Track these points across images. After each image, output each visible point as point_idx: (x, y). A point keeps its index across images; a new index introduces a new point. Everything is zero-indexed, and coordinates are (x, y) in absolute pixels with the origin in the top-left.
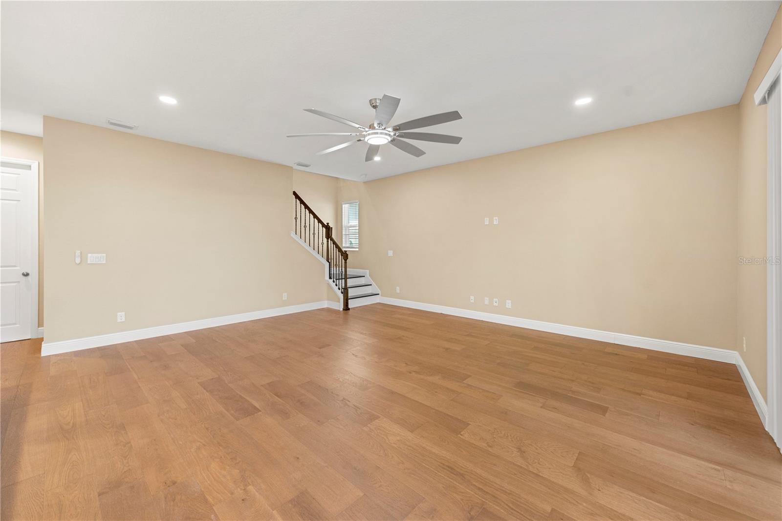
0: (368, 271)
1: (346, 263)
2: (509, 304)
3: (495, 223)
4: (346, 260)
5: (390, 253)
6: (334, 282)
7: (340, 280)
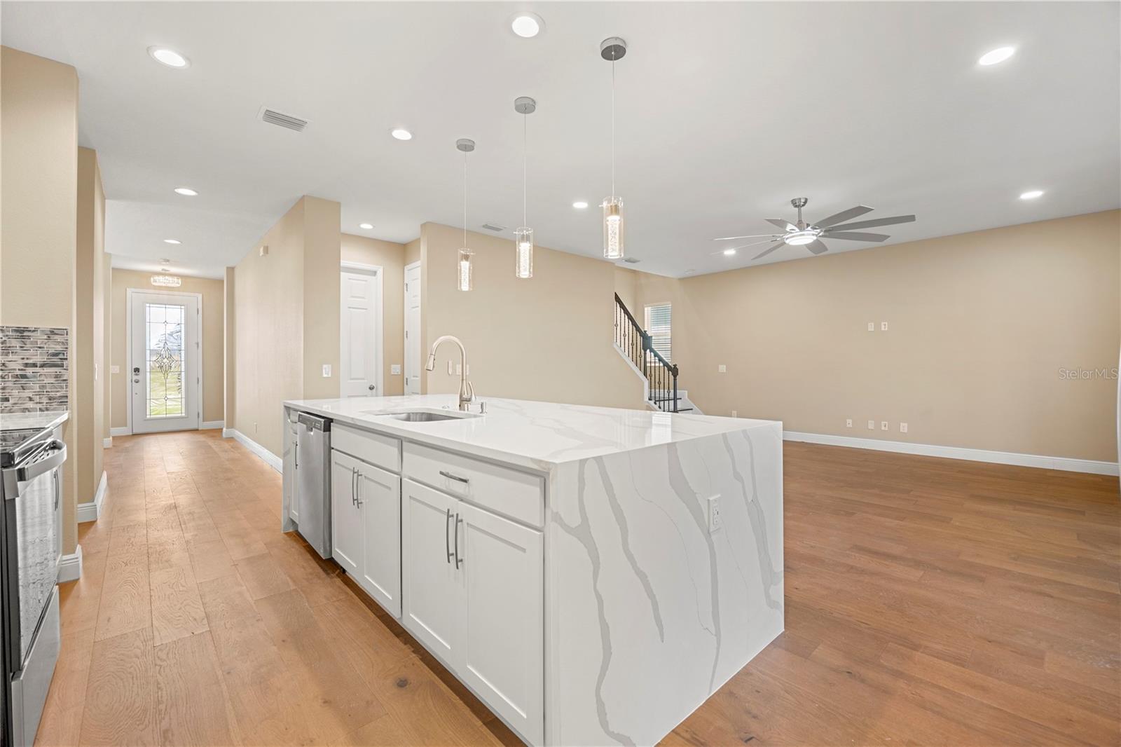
0: (686, 392)
1: (675, 380)
2: (904, 427)
3: (883, 329)
4: (675, 376)
5: (723, 368)
6: (655, 403)
7: (666, 402)
